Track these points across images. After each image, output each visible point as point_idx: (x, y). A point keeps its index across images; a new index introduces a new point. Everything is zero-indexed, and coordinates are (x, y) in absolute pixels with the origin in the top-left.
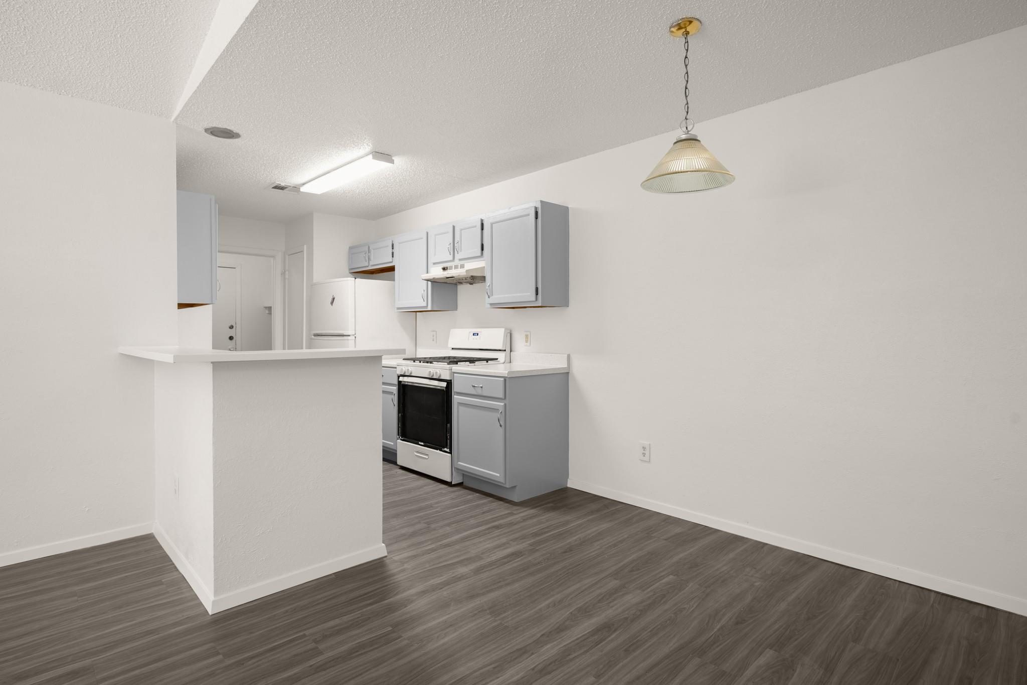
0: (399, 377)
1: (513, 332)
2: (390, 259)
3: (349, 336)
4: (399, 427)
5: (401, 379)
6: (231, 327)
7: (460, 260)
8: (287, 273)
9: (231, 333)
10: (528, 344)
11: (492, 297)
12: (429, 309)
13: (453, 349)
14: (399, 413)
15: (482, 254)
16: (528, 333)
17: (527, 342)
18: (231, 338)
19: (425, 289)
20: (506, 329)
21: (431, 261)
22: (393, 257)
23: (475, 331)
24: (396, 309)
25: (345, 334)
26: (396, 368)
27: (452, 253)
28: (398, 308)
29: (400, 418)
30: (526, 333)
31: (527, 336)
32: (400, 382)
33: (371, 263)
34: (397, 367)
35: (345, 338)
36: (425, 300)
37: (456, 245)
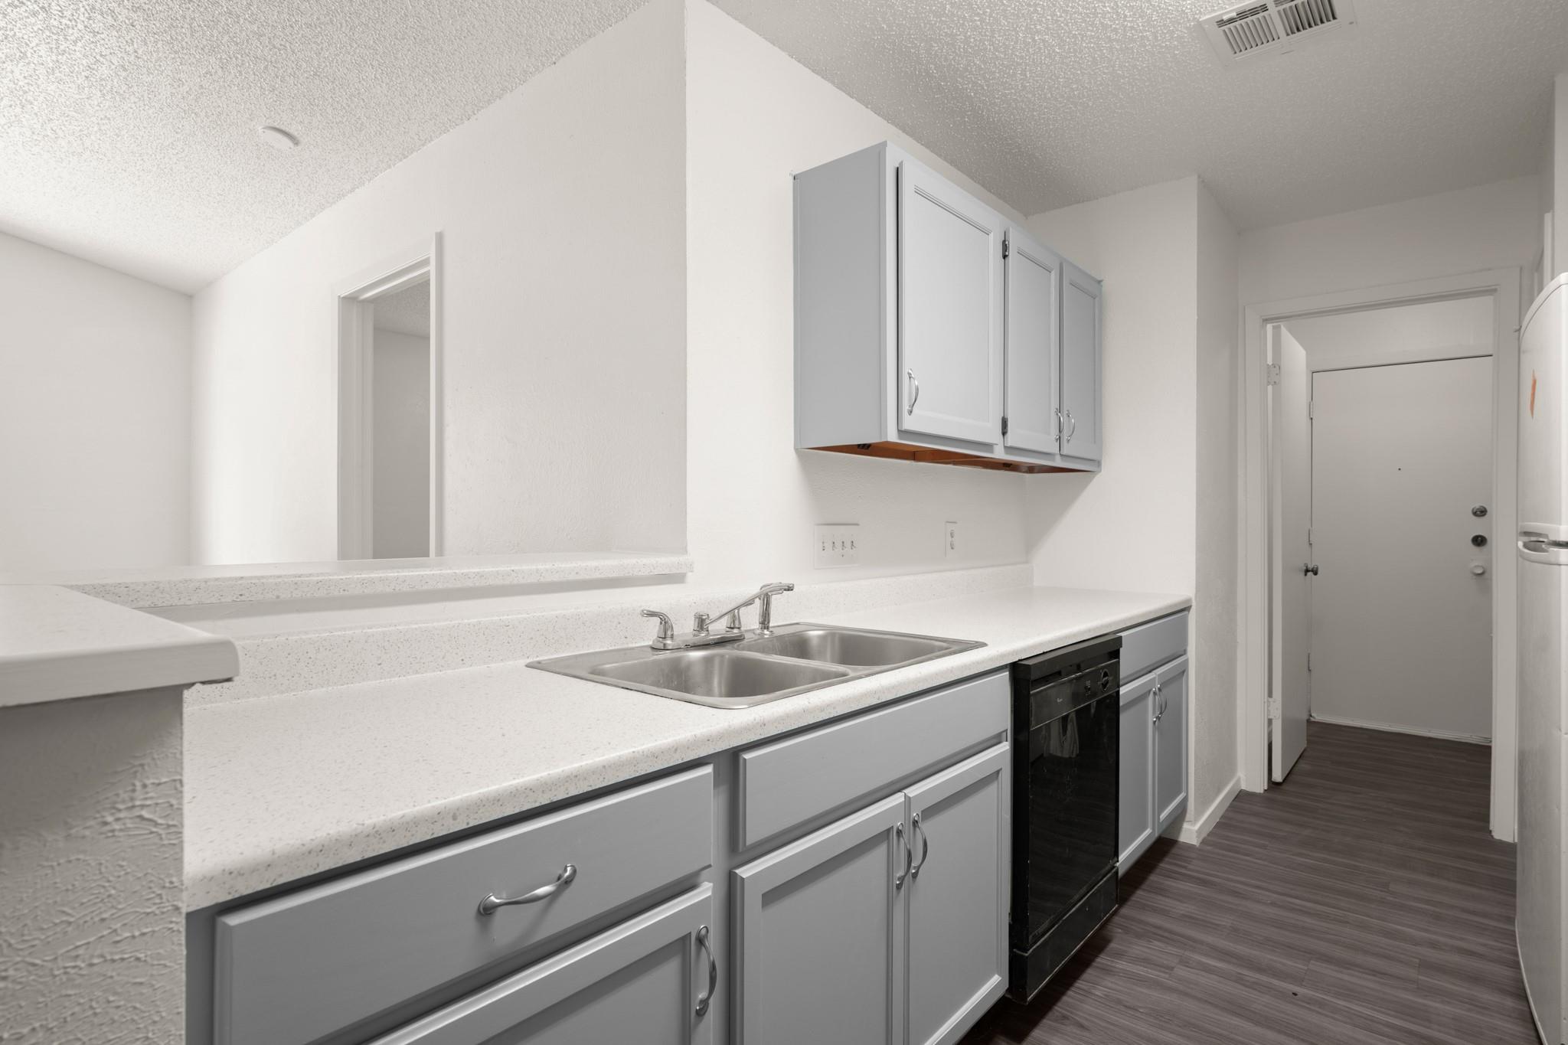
6: (1481, 512)
9: (1478, 527)
18: (1479, 541)
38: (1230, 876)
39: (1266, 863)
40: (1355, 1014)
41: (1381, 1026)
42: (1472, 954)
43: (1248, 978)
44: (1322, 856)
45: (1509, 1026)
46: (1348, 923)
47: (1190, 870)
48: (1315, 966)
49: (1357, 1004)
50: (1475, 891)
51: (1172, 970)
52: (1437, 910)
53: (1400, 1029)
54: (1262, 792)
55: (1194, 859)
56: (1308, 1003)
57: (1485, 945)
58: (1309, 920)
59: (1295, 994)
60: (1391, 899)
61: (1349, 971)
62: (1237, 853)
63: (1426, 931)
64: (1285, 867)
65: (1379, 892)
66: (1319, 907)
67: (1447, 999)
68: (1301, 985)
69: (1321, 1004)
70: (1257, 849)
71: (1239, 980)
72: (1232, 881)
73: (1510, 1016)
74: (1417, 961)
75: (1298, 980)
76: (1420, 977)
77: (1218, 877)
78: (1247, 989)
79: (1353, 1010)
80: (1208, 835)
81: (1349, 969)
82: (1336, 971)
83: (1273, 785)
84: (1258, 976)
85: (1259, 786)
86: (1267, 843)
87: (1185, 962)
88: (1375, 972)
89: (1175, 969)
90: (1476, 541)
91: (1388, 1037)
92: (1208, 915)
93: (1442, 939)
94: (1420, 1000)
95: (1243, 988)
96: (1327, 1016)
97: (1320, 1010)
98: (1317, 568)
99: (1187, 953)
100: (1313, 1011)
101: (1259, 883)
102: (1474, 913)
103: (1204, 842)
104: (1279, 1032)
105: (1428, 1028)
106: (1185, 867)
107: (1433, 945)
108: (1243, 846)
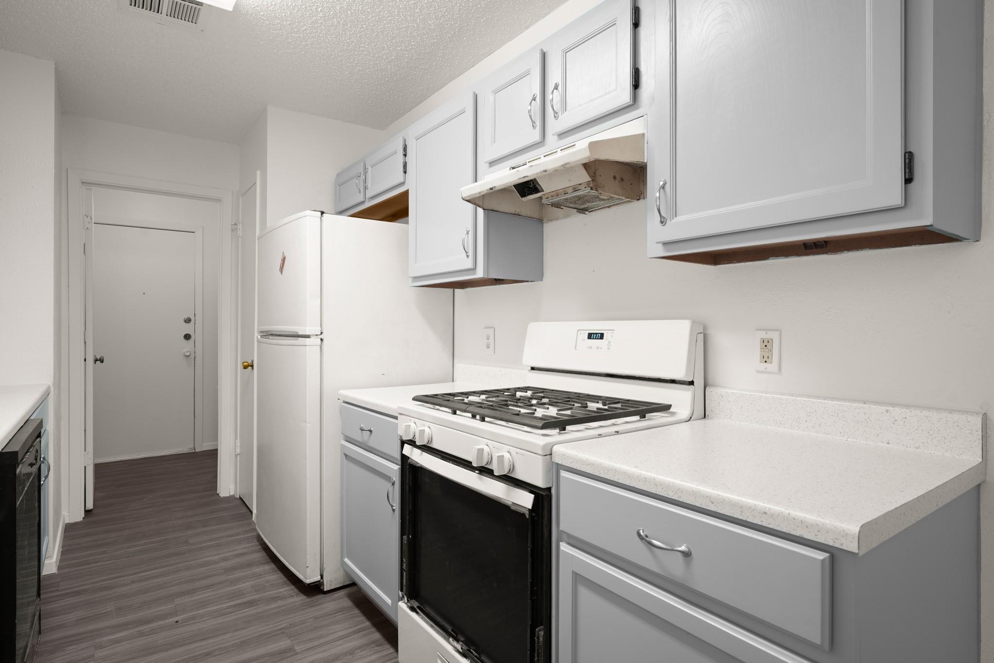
0: (403, 443)
1: (711, 332)
2: (400, 178)
3: (308, 337)
4: (402, 570)
5: (407, 450)
6: (188, 321)
7: (562, 135)
8: (240, 226)
9: (188, 329)
10: (773, 367)
11: (676, 220)
12: (480, 274)
13: (533, 369)
14: (402, 533)
15: (635, 97)
16: (774, 335)
17: (766, 359)
18: (187, 337)
19: (470, 228)
20: (694, 323)
21: (484, 157)
22: (405, 172)
23: (596, 327)
24: (410, 280)
25: (300, 333)
26: (396, 418)
27: (538, 123)
28: (416, 278)
29: (405, 548)
30: (763, 335)
31: (766, 344)
32: (404, 458)
33: (369, 194)
34: (399, 417)
35: (301, 340)
36: (471, 253)
37: (549, 97)
38: (94, 580)
39: (113, 561)
40: (211, 613)
41: (226, 610)
42: (242, 554)
43: (145, 631)
44: (144, 541)
45: (272, 577)
46: (181, 570)
47: (61, 590)
48: (177, 601)
49: (209, 607)
50: (227, 525)
51: (94, 657)
52: (217, 542)
53: (234, 606)
54: (82, 519)
55: (59, 582)
56: (187, 622)
57: (245, 548)
58: (158, 580)
59: (177, 622)
60: (194, 547)
61: (197, 593)
62: (89, 564)
63: (218, 554)
64: (126, 558)
65: (185, 547)
66: (160, 570)
67: (244, 581)
68: (177, 615)
69: (193, 618)
70: (101, 556)
71: (142, 634)
72: (97, 582)
73: (270, 573)
74: (222, 570)
75: (175, 613)
76: (228, 577)
77: (86, 585)
78: (149, 636)
79: (209, 611)
80: (60, 562)
81: (195, 593)
82: (190, 597)
83: (87, 512)
84: (150, 626)
85: (79, 516)
86: (105, 549)
87: (99, 647)
88: (208, 587)
89: (95, 655)
90: (186, 337)
91: (232, 613)
92: (96, 611)
93: (227, 555)
94: (235, 588)
95: (147, 637)
96: (200, 622)
97: (194, 622)
98: (103, 358)
99: (97, 641)
100: (190, 624)
101: (114, 575)
102: (232, 536)
103: (60, 568)
104: (182, 645)
105: (245, 598)
106: (57, 590)
107: (225, 559)
108: (90, 558)
